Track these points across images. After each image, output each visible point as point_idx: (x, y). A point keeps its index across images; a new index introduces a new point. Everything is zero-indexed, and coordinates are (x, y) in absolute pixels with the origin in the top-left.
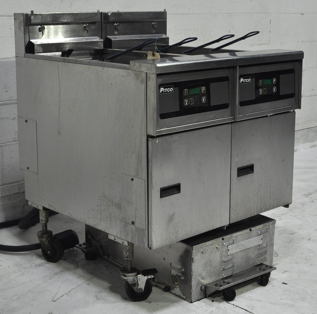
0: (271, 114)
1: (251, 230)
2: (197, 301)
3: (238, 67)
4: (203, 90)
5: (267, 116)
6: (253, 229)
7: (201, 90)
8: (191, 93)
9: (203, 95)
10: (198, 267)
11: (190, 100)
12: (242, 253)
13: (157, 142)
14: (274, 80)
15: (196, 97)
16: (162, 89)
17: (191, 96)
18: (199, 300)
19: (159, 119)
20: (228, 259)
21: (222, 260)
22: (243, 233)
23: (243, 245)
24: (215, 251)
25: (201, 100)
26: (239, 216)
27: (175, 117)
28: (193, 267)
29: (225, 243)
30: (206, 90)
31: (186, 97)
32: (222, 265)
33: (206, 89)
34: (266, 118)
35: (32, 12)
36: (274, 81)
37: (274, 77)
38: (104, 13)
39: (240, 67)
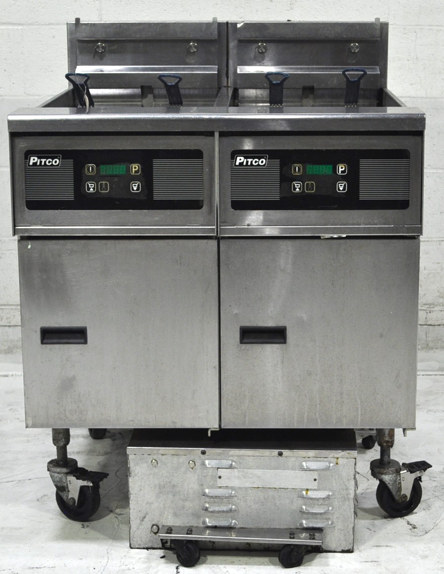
0: (335, 236)
1: (280, 454)
2: (144, 548)
3: (217, 135)
4: (134, 170)
5: (319, 238)
6: (286, 452)
7: (128, 170)
8: (103, 172)
9: (135, 178)
10: (142, 488)
11: (101, 184)
12: (260, 493)
13: (29, 247)
14: (341, 168)
15: (116, 180)
16: (34, 160)
17: (104, 177)
18: (147, 549)
19: (24, 208)
20: (216, 493)
21: (202, 492)
22: (258, 454)
23: (259, 477)
24: (183, 469)
25: (128, 187)
26: (247, 419)
27: (61, 209)
28: (131, 484)
29: (210, 461)
30: (141, 171)
31: (91, 179)
32: (206, 502)
33: (141, 169)
34: (316, 241)
35: (78, 20)
36: (340, 170)
37: (342, 163)
38: (231, 24)
39: (222, 134)
